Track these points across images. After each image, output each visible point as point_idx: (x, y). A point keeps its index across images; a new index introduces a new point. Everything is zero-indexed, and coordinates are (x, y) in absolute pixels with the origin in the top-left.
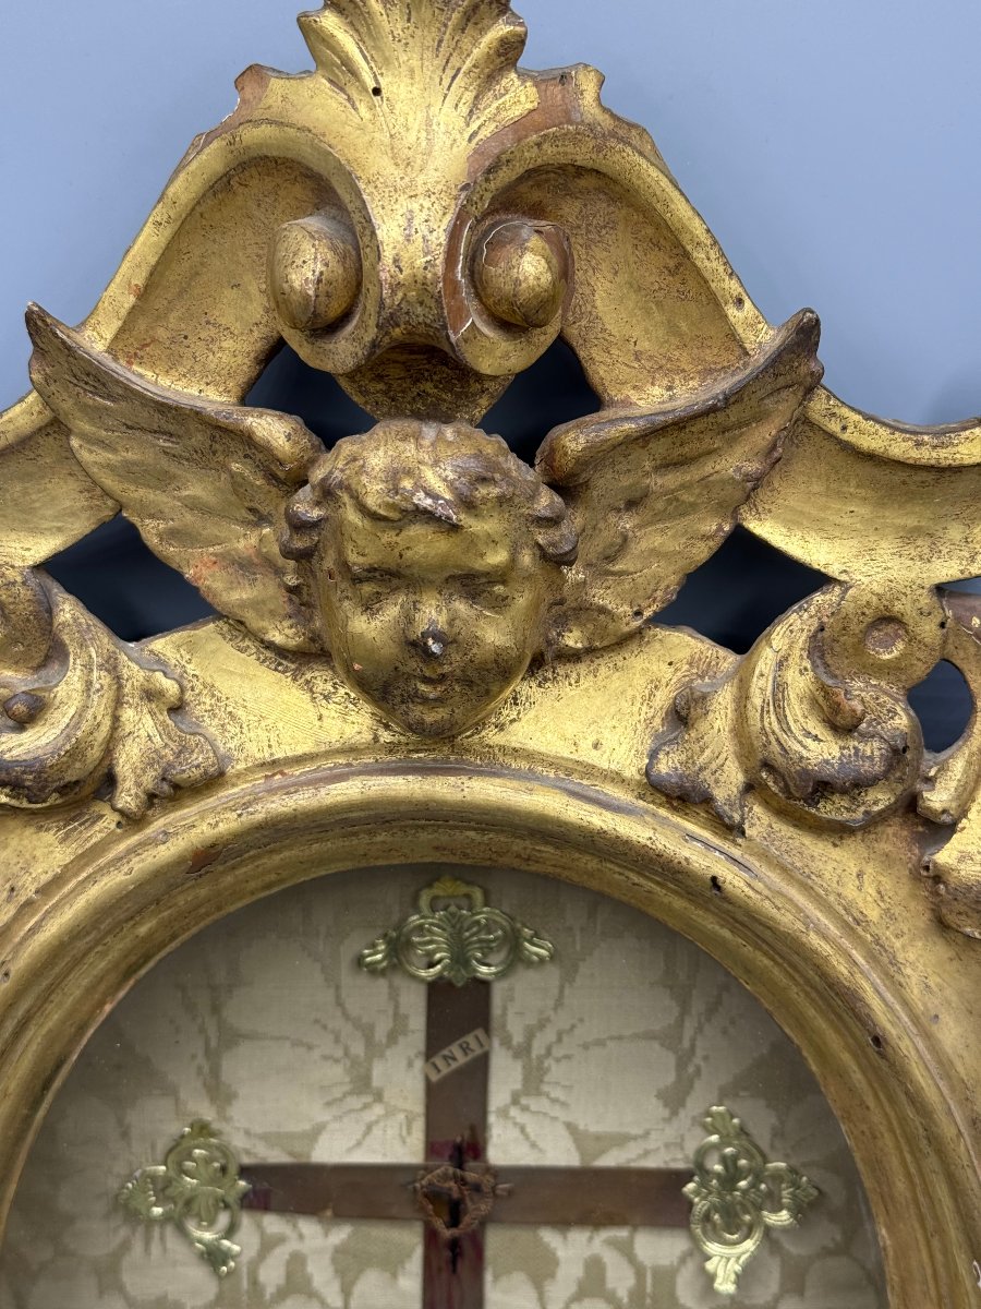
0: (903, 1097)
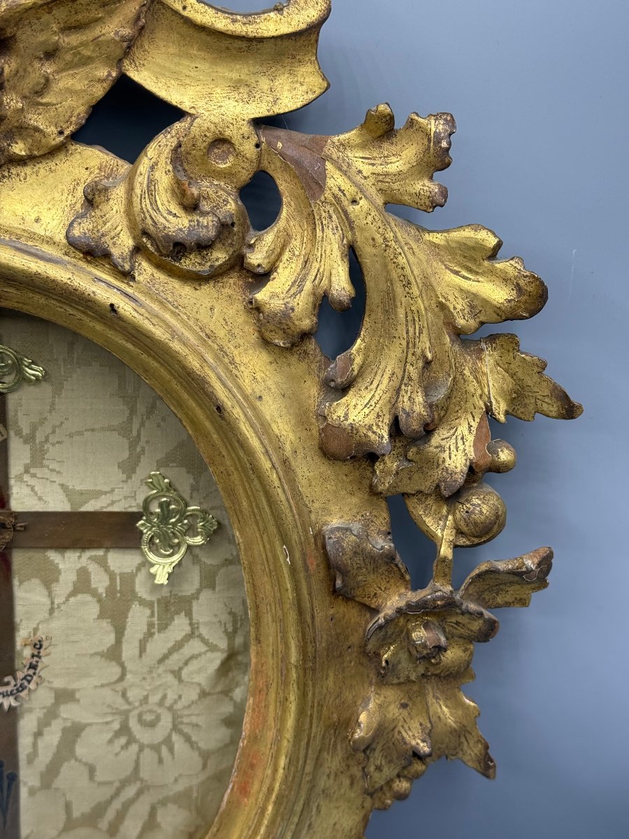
0: (236, 444)
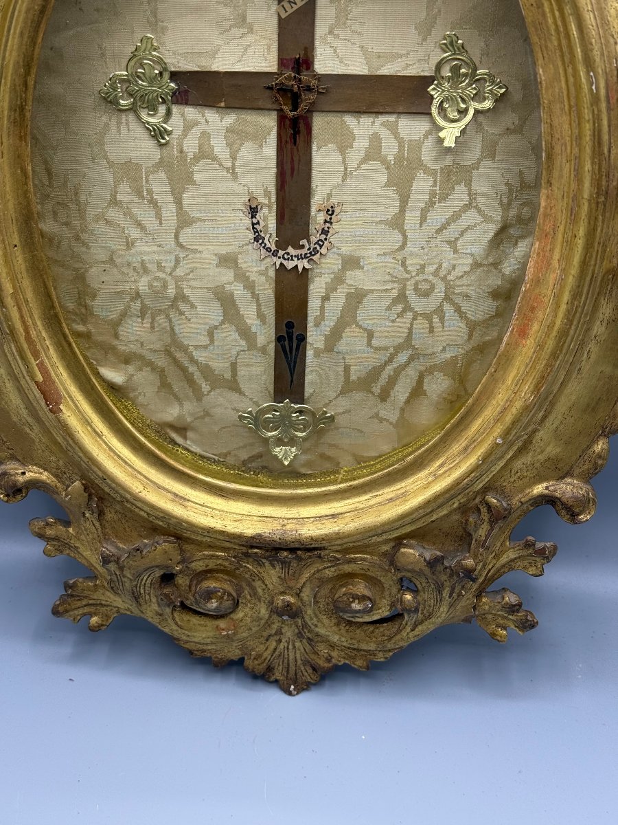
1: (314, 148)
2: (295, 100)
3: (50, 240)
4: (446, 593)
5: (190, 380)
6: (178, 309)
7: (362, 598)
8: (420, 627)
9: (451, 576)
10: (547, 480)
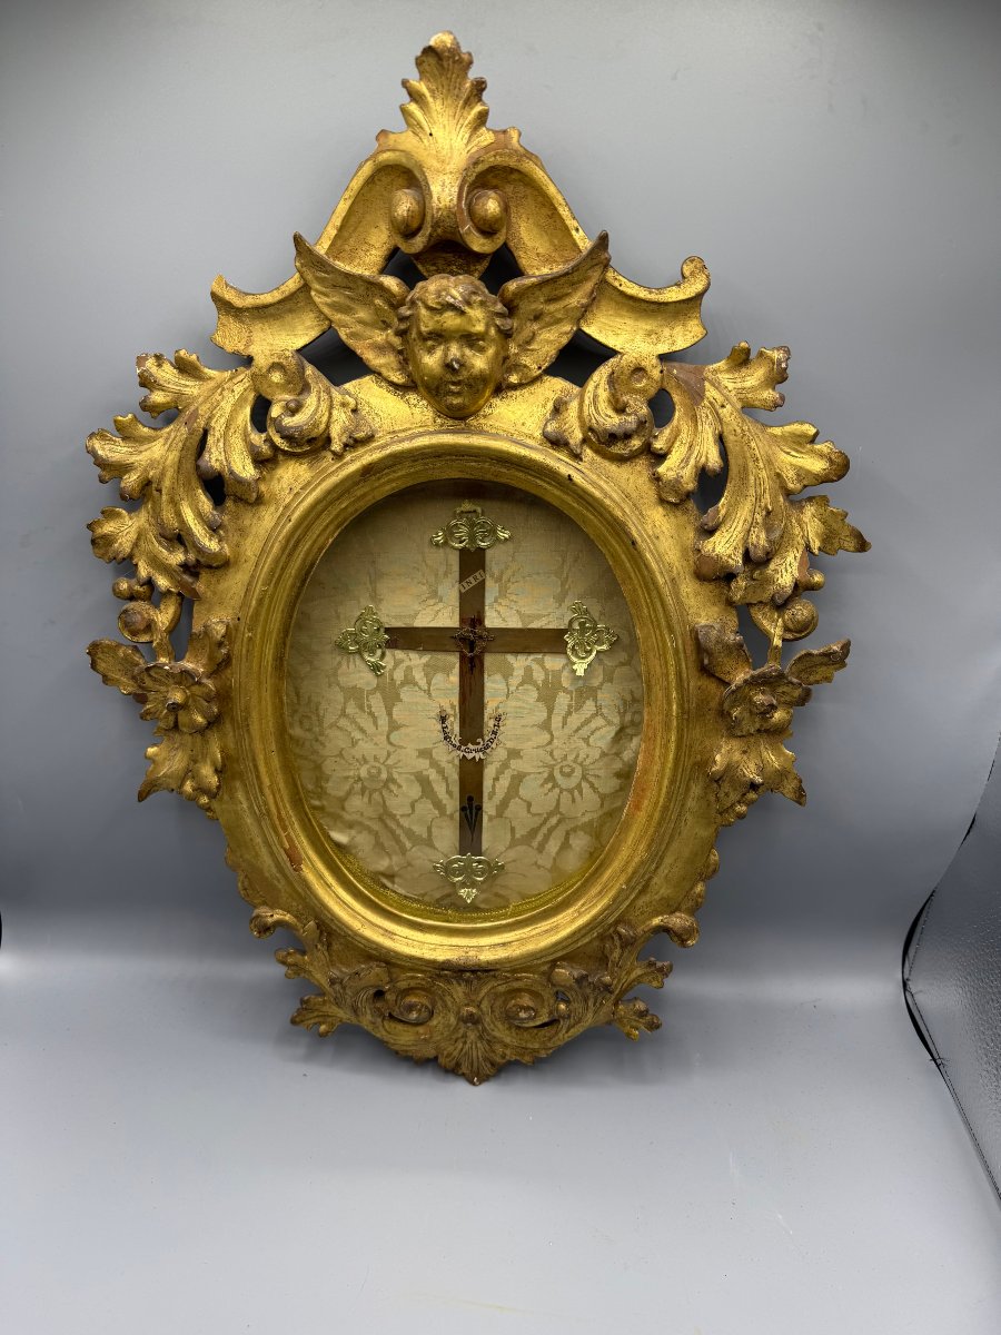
0: (642, 568)
1: (486, 676)
2: (472, 646)
3: (297, 741)
4: (591, 1003)
5: (397, 840)
6: (388, 788)
7: (527, 1009)
8: (572, 1030)
9: (594, 990)
10: (662, 914)
